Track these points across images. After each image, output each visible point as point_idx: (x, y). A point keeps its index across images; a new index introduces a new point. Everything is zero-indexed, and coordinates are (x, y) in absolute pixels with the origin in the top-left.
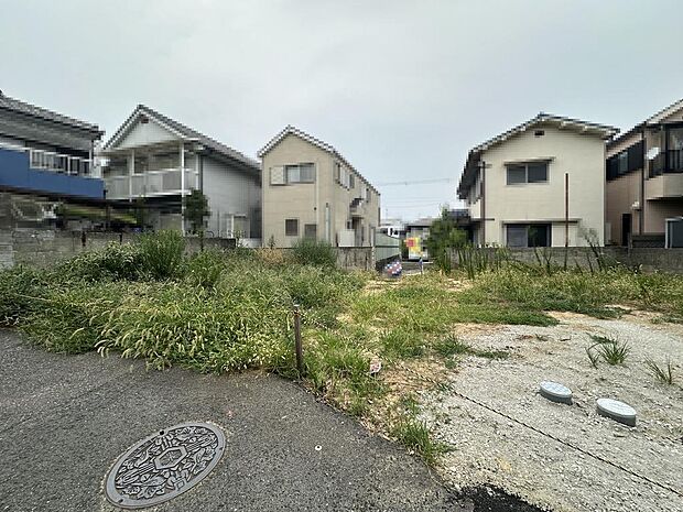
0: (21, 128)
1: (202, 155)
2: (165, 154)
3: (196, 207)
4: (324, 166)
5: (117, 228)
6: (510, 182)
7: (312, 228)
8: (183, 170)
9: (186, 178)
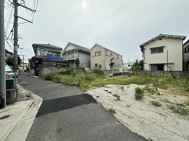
0: (50, 50)
1: (79, 51)
2: (72, 52)
3: (77, 62)
4: (103, 52)
5: (64, 66)
6: (152, 53)
7: (100, 66)
8: (75, 55)
9: (76, 56)
